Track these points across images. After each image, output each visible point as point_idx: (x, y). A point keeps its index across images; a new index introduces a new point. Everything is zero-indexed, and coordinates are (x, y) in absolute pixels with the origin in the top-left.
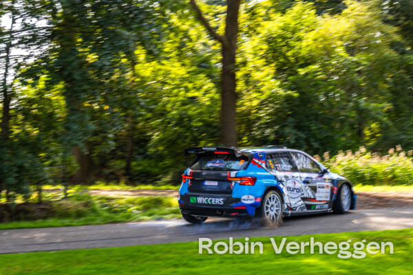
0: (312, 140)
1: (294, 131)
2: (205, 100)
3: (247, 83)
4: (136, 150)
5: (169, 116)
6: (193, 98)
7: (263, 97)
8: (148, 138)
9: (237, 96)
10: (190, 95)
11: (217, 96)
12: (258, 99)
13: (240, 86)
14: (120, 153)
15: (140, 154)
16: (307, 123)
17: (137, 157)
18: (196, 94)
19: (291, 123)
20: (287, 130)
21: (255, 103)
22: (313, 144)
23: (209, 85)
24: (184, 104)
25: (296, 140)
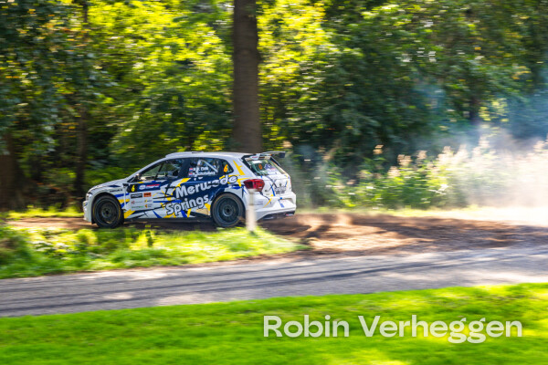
0: (389, 129)
1: (360, 115)
2: (207, 65)
3: (277, 34)
4: (93, 151)
5: (145, 93)
6: (187, 62)
7: (303, 60)
8: (111, 132)
9: (259, 57)
10: (181, 57)
11: (227, 59)
12: (295, 62)
13: (266, 40)
14: (65, 157)
15: (97, 158)
16: (381, 101)
17: (94, 163)
18: (190, 55)
19: (353, 101)
20: (346, 114)
21: (291, 69)
22: (392, 136)
23: (212, 39)
24: (170, 73)
25: (363, 130)
